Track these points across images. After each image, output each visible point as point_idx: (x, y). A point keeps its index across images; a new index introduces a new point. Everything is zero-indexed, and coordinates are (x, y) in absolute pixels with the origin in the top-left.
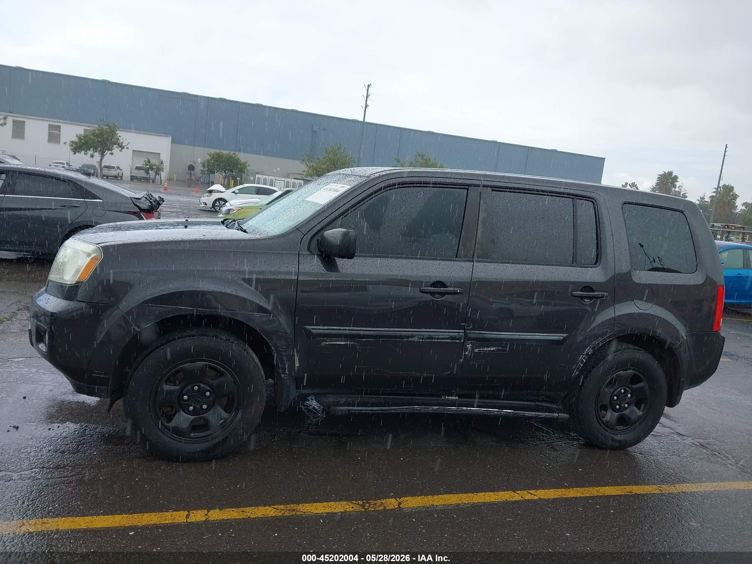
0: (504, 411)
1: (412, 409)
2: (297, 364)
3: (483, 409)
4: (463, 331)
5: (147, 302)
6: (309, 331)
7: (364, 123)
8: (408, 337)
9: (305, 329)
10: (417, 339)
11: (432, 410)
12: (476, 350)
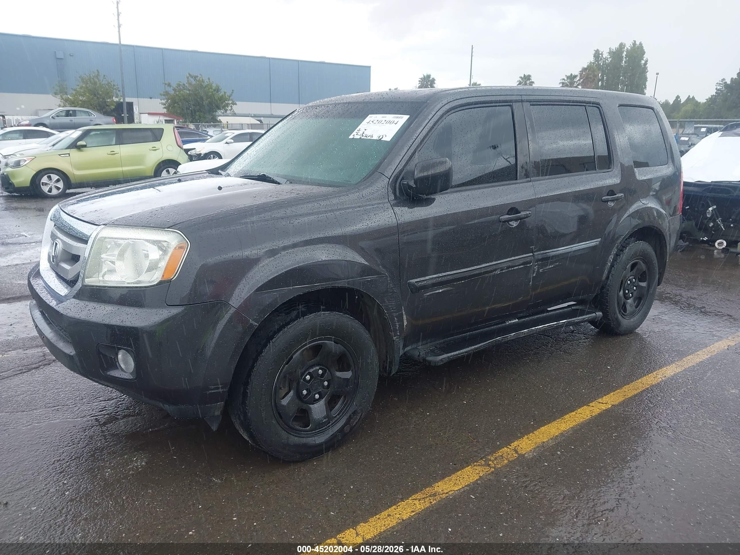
0: (561, 322)
1: (494, 341)
2: (405, 323)
3: (546, 325)
4: (531, 254)
5: (260, 289)
6: (413, 285)
7: (120, 46)
8: (492, 271)
9: (409, 284)
10: (500, 271)
11: (510, 337)
12: (541, 270)
